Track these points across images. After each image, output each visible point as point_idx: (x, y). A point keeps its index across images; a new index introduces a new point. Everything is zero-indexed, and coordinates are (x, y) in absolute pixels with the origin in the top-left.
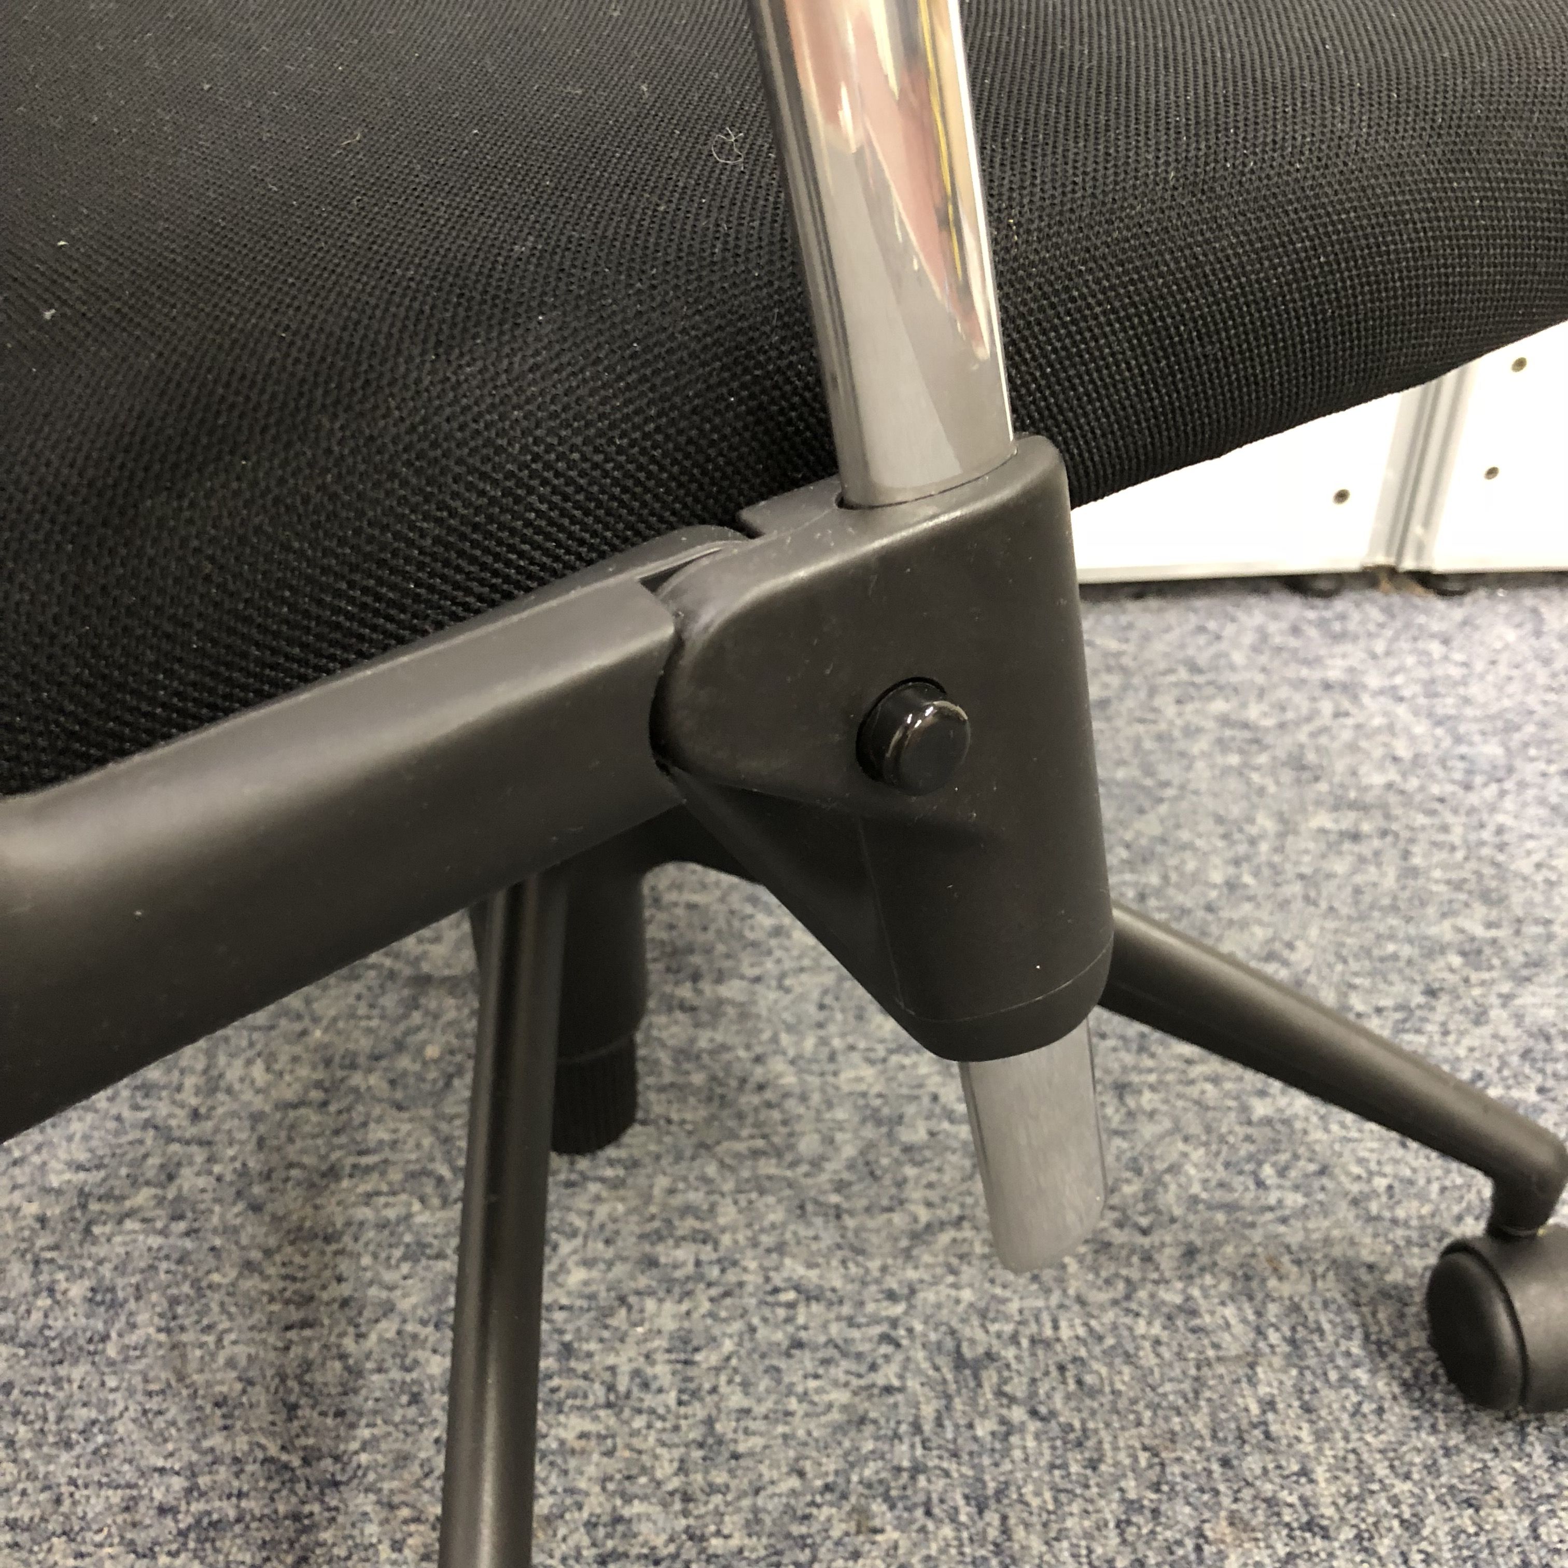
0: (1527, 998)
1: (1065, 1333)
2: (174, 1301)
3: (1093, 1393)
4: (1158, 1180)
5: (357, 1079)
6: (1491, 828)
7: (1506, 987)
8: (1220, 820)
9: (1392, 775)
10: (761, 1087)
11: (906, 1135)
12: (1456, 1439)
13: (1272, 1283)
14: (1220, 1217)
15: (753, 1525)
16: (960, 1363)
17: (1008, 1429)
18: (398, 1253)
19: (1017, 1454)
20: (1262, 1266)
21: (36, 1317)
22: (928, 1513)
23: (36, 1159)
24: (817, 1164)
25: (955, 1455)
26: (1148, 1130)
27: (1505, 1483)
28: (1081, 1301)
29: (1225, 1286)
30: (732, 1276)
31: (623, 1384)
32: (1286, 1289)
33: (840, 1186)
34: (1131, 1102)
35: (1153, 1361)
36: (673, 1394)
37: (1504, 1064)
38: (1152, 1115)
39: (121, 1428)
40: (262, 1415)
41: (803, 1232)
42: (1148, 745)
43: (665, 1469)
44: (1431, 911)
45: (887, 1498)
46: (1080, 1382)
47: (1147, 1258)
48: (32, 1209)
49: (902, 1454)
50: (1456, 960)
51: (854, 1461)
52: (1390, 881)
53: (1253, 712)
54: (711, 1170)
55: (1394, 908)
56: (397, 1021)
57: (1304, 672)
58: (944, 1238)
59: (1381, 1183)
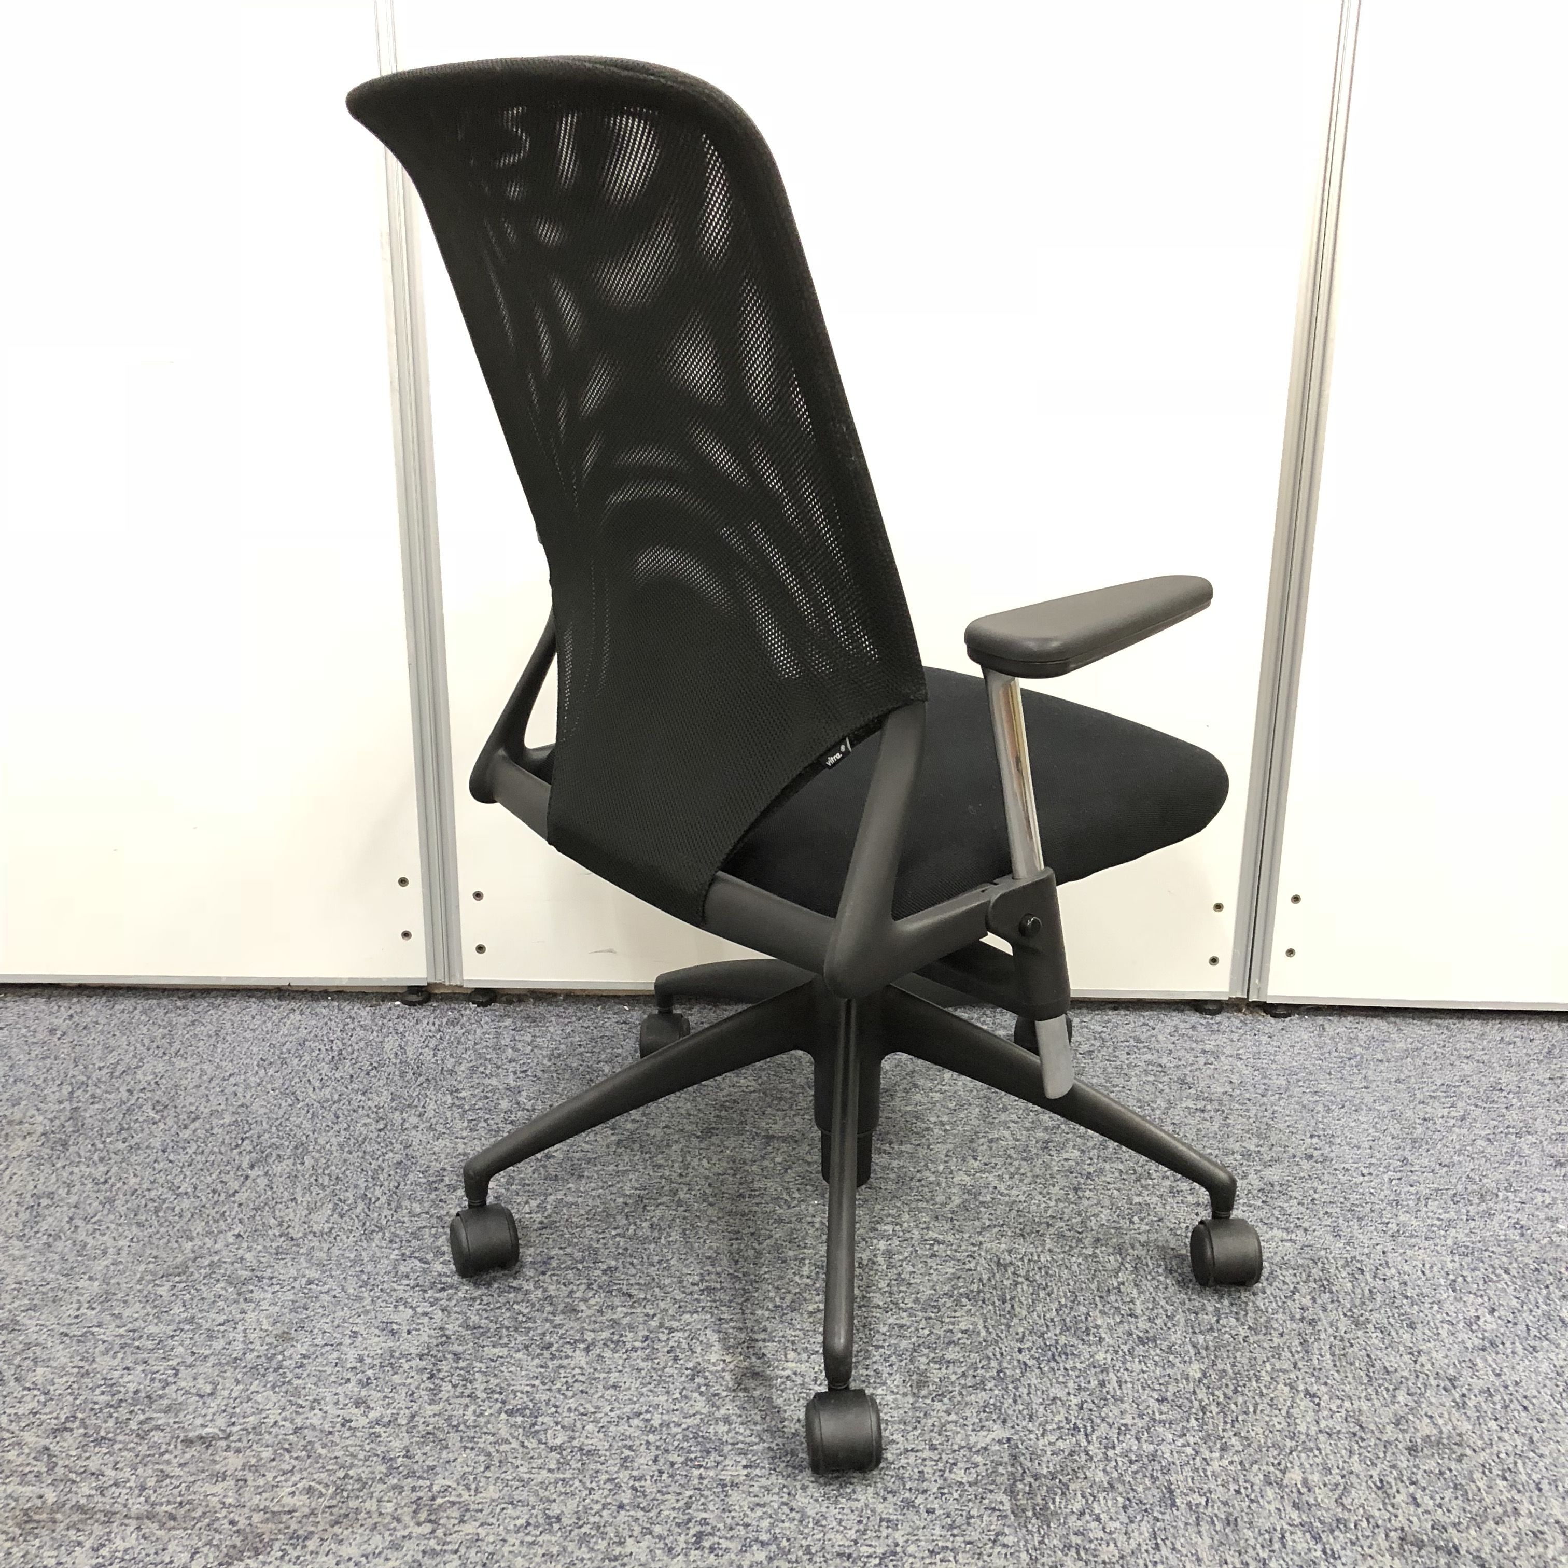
0: (1267, 1172)
1: (1042, 1259)
2: (684, 1230)
3: (1051, 1276)
4: (1089, 1218)
5: (747, 1168)
6: (1270, 1111)
7: (1259, 1168)
8: (1139, 1101)
9: (1228, 1089)
10: (920, 1181)
11: (981, 1199)
12: (1194, 1297)
13: (1131, 1251)
14: (1113, 1231)
15: (917, 1301)
16: (998, 1264)
17: (1016, 1283)
18: (771, 1221)
19: (1019, 1290)
20: (1128, 1246)
21: (631, 1232)
22: (984, 1302)
23: (619, 1186)
24: (944, 1205)
25: (995, 1288)
26: (1085, 1202)
27: (1210, 1309)
28: (1050, 1250)
29: (1111, 1250)
30: (908, 1235)
31: (865, 1262)
32: (1135, 1253)
33: (953, 1212)
34: (1080, 1193)
35: (1077, 1269)
36: (884, 1267)
37: (1249, 1192)
38: (1089, 1199)
39: (672, 1262)
40: (725, 1262)
41: (936, 1224)
42: (1110, 1070)
43: (883, 1285)
44: (1231, 1139)
45: (967, 1298)
46: (1047, 1273)
47: (1079, 1240)
48: (621, 1200)
49: (975, 1287)
50: (1239, 1157)
51: (955, 1287)
52: (1216, 1128)
53: (1164, 1061)
54: (899, 1204)
55: (1214, 1137)
56: (761, 1150)
57: (1194, 1045)
58: (996, 1230)
59: (1184, 1225)
